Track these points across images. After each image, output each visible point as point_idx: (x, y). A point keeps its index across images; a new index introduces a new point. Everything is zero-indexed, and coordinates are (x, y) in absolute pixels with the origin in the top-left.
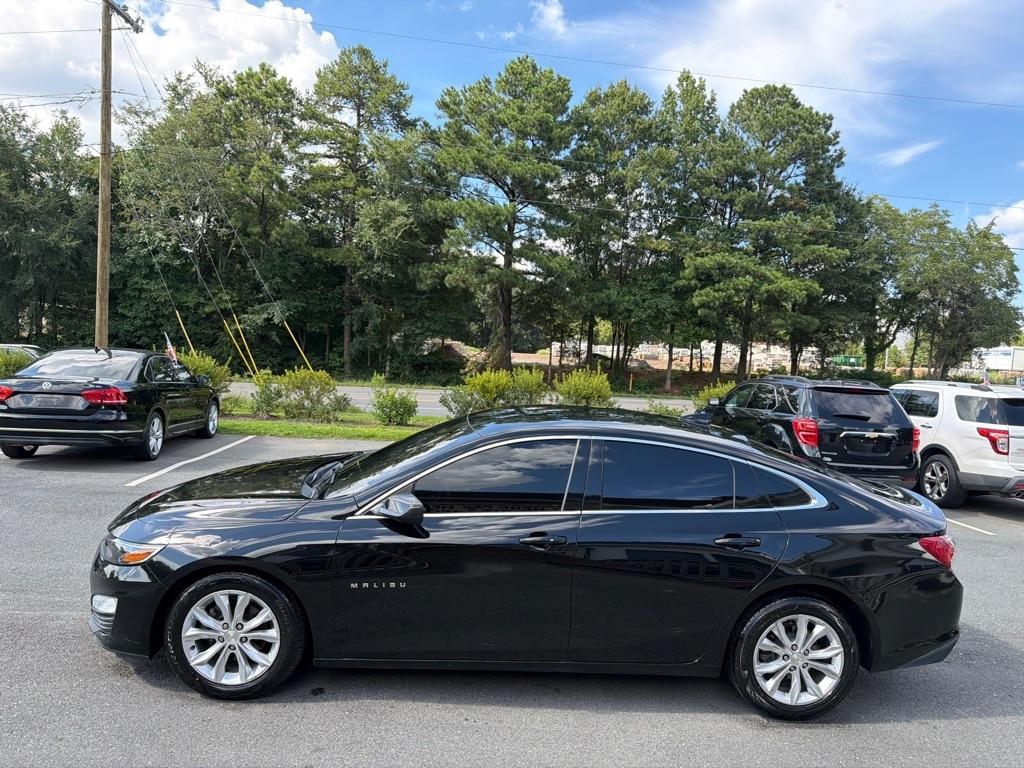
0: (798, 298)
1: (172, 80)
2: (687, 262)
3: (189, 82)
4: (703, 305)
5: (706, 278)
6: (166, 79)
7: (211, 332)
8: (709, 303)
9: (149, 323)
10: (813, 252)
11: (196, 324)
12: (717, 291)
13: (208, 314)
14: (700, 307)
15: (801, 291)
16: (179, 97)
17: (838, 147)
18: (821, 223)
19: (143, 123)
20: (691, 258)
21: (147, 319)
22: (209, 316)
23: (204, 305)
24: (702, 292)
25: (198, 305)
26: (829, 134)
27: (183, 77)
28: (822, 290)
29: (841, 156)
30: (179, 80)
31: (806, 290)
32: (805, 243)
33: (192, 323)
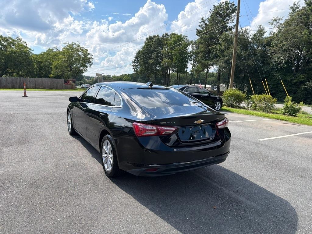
1: (292, 5)
3: (298, 4)
6: (289, 6)
7: (295, 89)
9: (275, 86)
11: (291, 86)
13: (294, 83)
16: (294, 10)
19: (278, 23)
21: (275, 85)
22: (295, 83)
23: (294, 80)
25: (292, 80)
27: (296, 3)
30: (295, 5)
33: (289, 86)
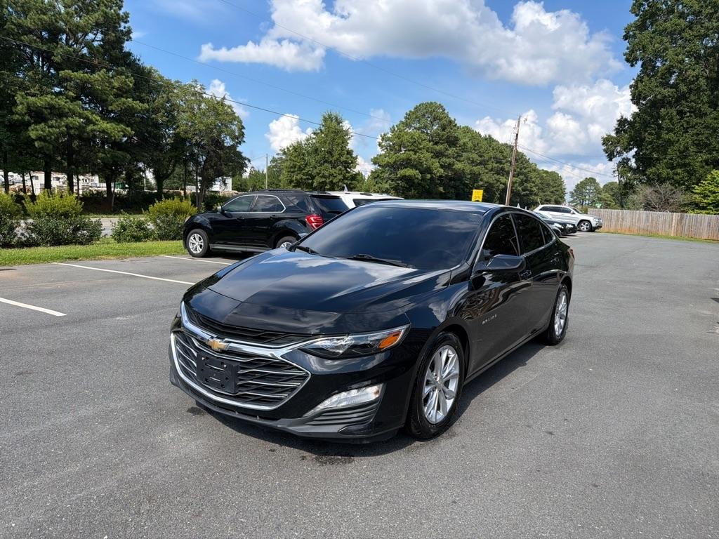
0: (117, 137)
2: (18, 98)
4: (39, 138)
5: (38, 116)
8: (44, 136)
10: (124, 103)
12: (52, 127)
14: (36, 140)
15: (119, 132)
17: (127, 25)
18: (125, 81)
20: (22, 96)
24: (38, 127)
26: (121, 12)
28: (134, 132)
29: (129, 32)
31: (122, 131)
32: (117, 96)
